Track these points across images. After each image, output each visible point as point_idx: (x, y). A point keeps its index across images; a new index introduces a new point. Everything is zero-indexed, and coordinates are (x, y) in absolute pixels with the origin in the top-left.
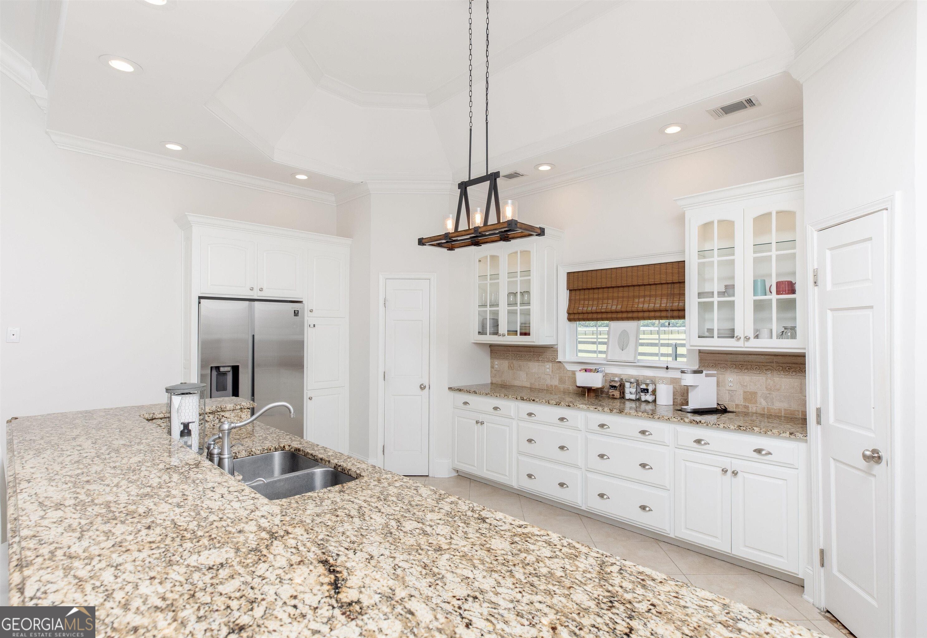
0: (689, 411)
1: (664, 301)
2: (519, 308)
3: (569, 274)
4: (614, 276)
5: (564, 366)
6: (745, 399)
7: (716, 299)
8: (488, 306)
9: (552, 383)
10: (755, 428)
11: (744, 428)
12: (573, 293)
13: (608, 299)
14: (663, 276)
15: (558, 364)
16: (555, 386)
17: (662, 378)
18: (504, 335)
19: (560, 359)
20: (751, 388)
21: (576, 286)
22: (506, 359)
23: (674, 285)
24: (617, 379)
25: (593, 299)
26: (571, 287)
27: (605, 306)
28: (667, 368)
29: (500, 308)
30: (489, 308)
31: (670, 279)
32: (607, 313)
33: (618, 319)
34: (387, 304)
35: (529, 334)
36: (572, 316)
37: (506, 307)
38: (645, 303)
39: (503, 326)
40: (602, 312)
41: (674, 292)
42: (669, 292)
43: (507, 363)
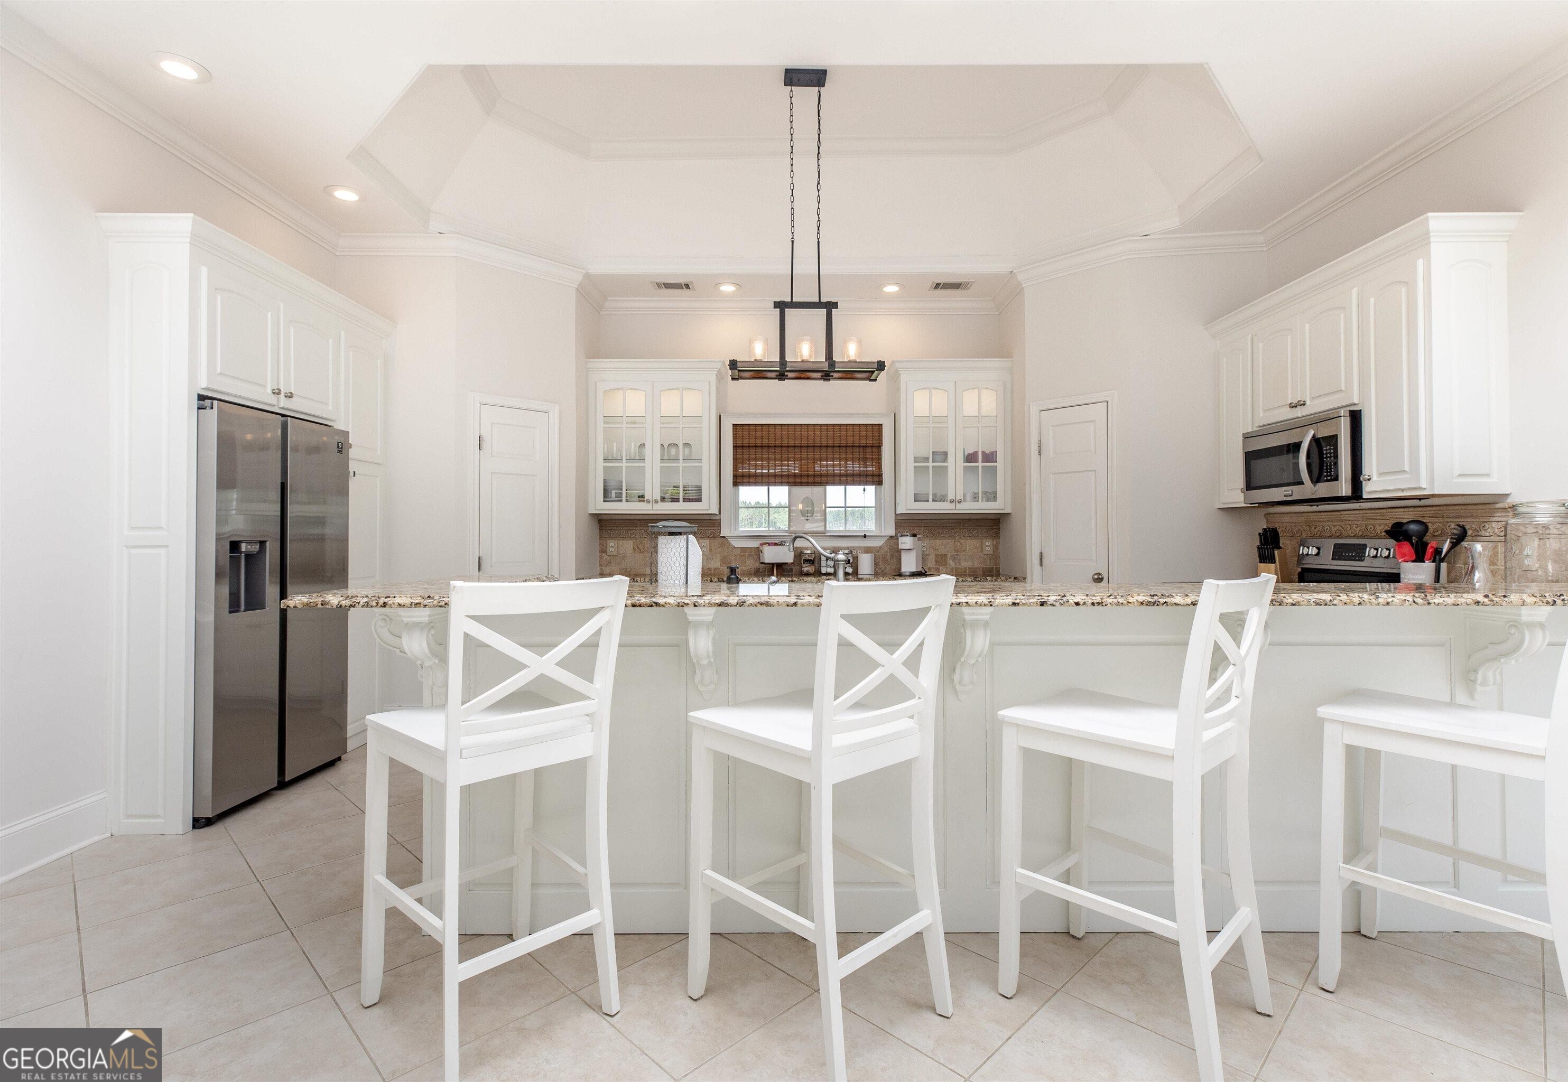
0: (908, 574)
1: (857, 465)
2: (681, 464)
3: (735, 426)
4: (798, 434)
5: (728, 542)
7: (931, 464)
8: (624, 460)
9: (709, 566)
10: (988, 578)
11: (979, 579)
12: (740, 451)
13: (789, 460)
14: (856, 439)
15: (721, 540)
16: (716, 569)
17: (859, 549)
18: (656, 502)
19: (724, 533)
20: (942, 551)
21: (746, 442)
22: (631, 538)
23: (869, 450)
24: (809, 552)
25: (768, 459)
26: (739, 442)
27: (785, 469)
28: (865, 536)
29: (648, 464)
30: (624, 464)
31: (863, 442)
32: (788, 476)
33: (801, 484)
34: (484, 445)
35: (699, 500)
36: (739, 480)
37: (658, 464)
38: (833, 466)
39: (653, 490)
40: (782, 476)
41: (868, 456)
42: (861, 456)
43: (631, 542)
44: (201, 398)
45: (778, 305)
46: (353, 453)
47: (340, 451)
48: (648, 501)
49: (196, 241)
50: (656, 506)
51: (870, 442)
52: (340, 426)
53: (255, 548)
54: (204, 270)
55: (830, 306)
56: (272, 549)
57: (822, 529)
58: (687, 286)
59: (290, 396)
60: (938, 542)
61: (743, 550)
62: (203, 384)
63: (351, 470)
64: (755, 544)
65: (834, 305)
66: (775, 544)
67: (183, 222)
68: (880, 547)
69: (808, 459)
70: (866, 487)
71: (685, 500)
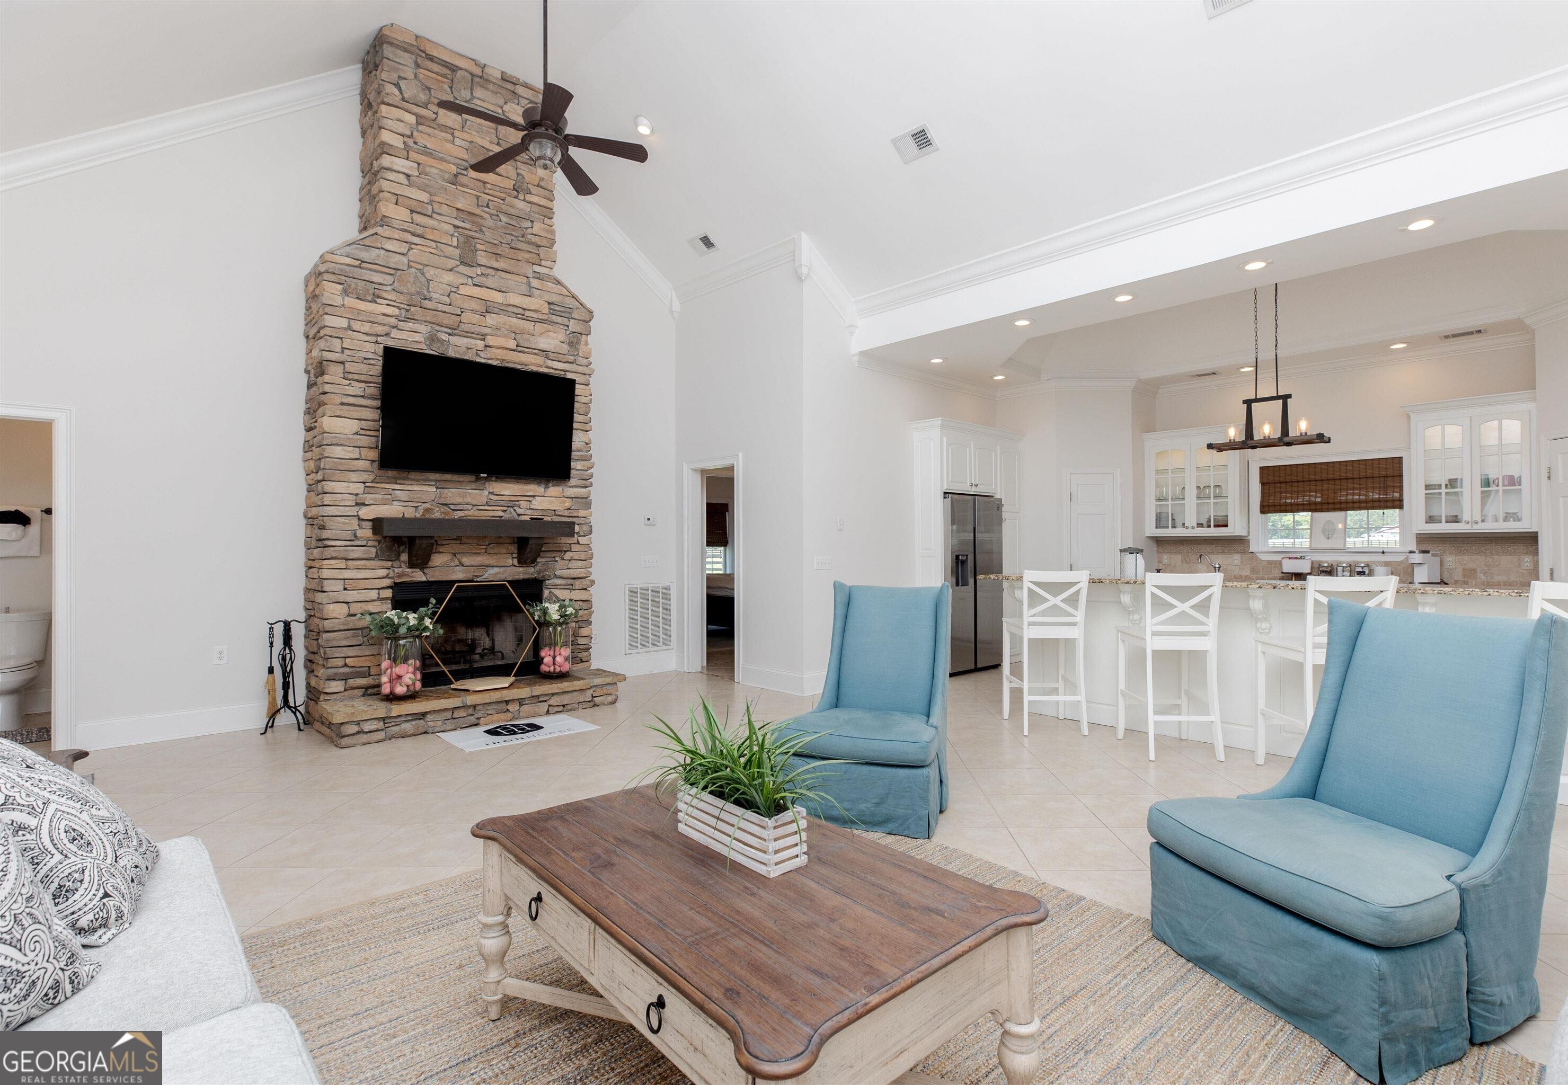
2: (1212, 501)
3: (1261, 468)
5: (1257, 556)
6: (1464, 576)
7: (1443, 490)
8: (1170, 500)
9: (1241, 574)
12: (1267, 486)
13: (1310, 491)
15: (1251, 555)
16: (1247, 576)
17: (1378, 563)
18: (1193, 528)
19: (1251, 549)
20: (1471, 565)
21: (1271, 480)
22: (1179, 553)
23: (1389, 479)
24: (1326, 565)
25: (1292, 492)
26: (1265, 480)
27: (1307, 499)
28: (1383, 552)
29: (1186, 501)
30: (1170, 502)
31: (1383, 473)
32: (1310, 504)
33: (1322, 510)
34: (1073, 498)
35: (1226, 526)
36: (1266, 509)
37: (1195, 501)
38: (1353, 495)
39: (1191, 519)
40: (1304, 504)
41: (1389, 485)
42: (1382, 485)
43: (1180, 556)
44: (945, 493)
45: (1244, 402)
46: (1004, 509)
47: (998, 509)
48: (1187, 528)
49: (942, 426)
50: (1193, 531)
51: (1390, 472)
52: (998, 496)
53: (964, 558)
54: (945, 439)
55: (1285, 398)
56: (971, 558)
57: (1342, 547)
58: (1214, 374)
59: (976, 486)
60: (1466, 558)
61: (1270, 562)
62: (945, 489)
63: (1003, 518)
64: (1277, 558)
65: (1289, 396)
66: (1296, 558)
67: (938, 421)
68: (1401, 562)
69: (1328, 490)
70: (1385, 511)
71: (1216, 526)
